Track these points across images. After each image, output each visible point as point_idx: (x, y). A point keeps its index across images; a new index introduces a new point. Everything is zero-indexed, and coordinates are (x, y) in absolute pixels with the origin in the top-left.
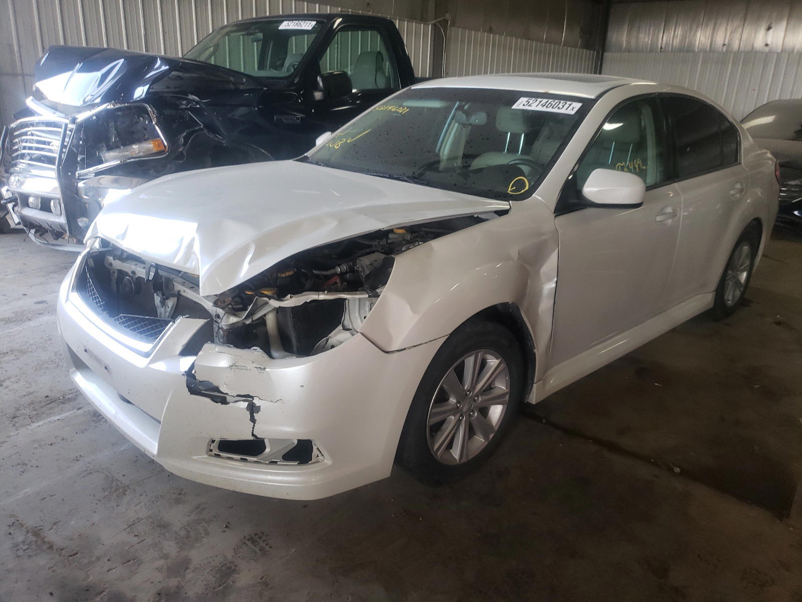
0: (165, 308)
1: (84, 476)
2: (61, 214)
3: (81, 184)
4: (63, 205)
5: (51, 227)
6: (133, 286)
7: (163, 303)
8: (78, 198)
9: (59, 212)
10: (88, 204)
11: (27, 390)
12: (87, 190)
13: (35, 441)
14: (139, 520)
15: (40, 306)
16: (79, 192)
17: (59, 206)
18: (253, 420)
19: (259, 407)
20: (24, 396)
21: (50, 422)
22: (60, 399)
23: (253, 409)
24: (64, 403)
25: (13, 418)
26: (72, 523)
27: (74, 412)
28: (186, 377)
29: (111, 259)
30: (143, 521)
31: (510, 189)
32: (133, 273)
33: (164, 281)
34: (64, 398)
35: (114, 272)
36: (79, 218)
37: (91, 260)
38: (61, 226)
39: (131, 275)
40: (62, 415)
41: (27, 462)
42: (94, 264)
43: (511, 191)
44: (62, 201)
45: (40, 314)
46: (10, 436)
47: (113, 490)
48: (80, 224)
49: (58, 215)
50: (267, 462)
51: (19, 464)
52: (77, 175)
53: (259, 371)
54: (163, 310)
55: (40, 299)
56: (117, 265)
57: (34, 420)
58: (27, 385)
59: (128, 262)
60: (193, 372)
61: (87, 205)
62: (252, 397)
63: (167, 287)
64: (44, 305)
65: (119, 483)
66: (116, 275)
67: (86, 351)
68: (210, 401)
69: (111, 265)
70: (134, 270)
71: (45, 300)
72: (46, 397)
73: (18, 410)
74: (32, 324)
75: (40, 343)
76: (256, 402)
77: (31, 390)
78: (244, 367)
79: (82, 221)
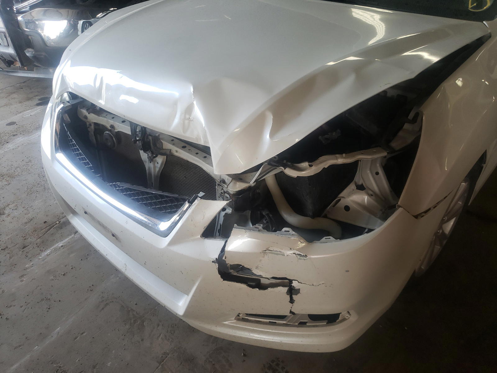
0: (154, 164)
1: (103, 309)
2: (8, 45)
3: (20, 18)
4: (9, 39)
5: (2, 57)
6: (114, 139)
7: (151, 159)
8: (21, 31)
9: (6, 44)
10: (30, 35)
11: (26, 216)
12: (28, 23)
13: (49, 272)
14: (166, 354)
15: (11, 128)
16: (20, 26)
17: (5, 39)
18: (292, 301)
19: (299, 289)
20: (26, 223)
21: (56, 250)
22: (57, 224)
23: (292, 292)
24: (61, 228)
25: (24, 248)
26: (109, 364)
27: (73, 237)
28: (217, 265)
29: (84, 112)
30: (169, 355)
31: (470, 6)
32: (112, 126)
33: (151, 140)
34: (59, 222)
35: (90, 125)
36: (25, 50)
37: (67, 115)
38: (11, 55)
39: (110, 129)
40: (64, 241)
41: (49, 297)
42: (70, 119)
43: (472, 8)
44: (7, 35)
45: (14, 136)
46: (27, 269)
47: (132, 321)
48: (27, 54)
49: (5, 46)
50: (297, 324)
51: (42, 300)
52: (15, 10)
53: (299, 257)
54: (151, 165)
55: (10, 121)
56: (93, 118)
57: (42, 249)
58: (26, 211)
59: (103, 115)
60: (224, 258)
61: (30, 37)
62: (291, 281)
63: (155, 145)
64: (15, 126)
65: (135, 313)
66: (93, 127)
67: (86, 213)
68: (247, 287)
69: (86, 117)
70: (112, 124)
71: (14, 121)
72: (44, 223)
73: (25, 239)
74: (10, 146)
75: (23, 166)
76: (295, 284)
77: (30, 216)
78: (279, 253)
79: (29, 52)
